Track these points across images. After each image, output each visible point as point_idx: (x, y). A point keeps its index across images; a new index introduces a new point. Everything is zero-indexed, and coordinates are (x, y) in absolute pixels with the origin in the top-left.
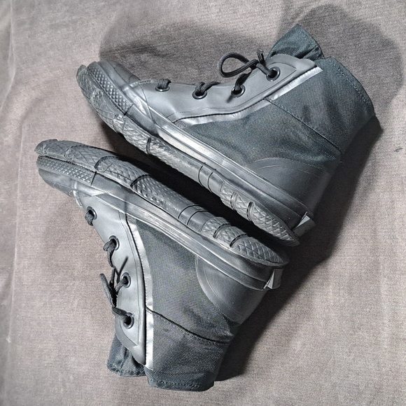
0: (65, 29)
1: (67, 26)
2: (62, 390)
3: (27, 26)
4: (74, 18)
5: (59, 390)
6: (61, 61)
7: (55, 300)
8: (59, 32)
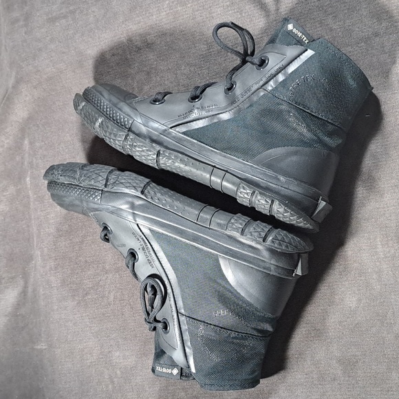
0: (64, 21)
1: (65, 17)
2: (110, 386)
3: (21, 23)
4: (71, 8)
5: (107, 386)
6: (64, 53)
7: (90, 297)
8: (57, 24)
